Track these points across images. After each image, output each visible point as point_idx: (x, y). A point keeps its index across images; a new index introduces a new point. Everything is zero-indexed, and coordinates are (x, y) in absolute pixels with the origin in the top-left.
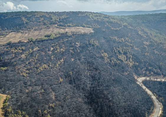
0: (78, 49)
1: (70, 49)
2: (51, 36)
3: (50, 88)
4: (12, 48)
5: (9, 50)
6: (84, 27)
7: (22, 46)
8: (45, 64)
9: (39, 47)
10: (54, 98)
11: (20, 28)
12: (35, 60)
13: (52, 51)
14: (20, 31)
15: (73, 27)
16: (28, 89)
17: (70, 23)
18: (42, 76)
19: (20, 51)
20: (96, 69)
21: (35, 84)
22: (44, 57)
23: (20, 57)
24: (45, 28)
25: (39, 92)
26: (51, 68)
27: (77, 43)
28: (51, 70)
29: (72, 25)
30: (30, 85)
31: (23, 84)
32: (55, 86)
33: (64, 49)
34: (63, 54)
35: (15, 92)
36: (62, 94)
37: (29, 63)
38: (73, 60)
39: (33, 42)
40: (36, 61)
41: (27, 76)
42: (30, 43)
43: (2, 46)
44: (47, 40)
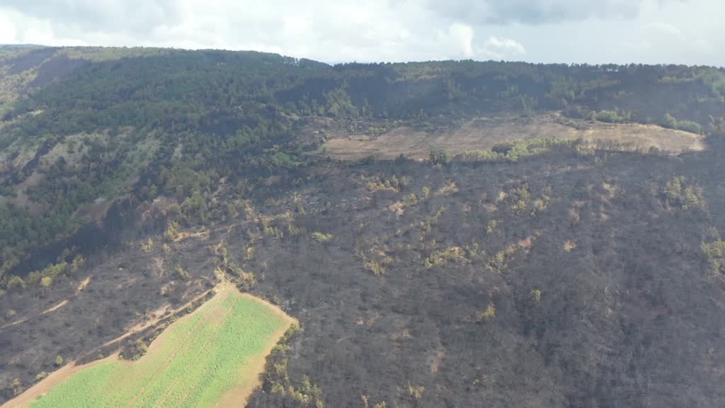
0: (602, 208)
1: (570, 206)
2: (514, 148)
3: (438, 330)
4: (373, 178)
5: (361, 180)
6: (667, 125)
7: (404, 173)
8: (458, 245)
9: (458, 185)
10: (434, 368)
11: (430, 115)
12: (426, 225)
13: (499, 202)
14: (427, 123)
15: (621, 122)
16: (366, 317)
17: (611, 109)
18: (429, 285)
19: (392, 188)
20: (654, 301)
21: (393, 307)
22: (465, 220)
23: (386, 209)
24: (514, 120)
25: (395, 336)
26: (473, 263)
27: (606, 186)
28: (472, 270)
29: (620, 114)
30: (377, 307)
31: (359, 296)
32: (457, 327)
33: (545, 202)
34: (535, 219)
35: (326, 316)
36: (471, 362)
37: (406, 234)
38: (568, 247)
39: (444, 164)
40: (429, 229)
41: (381, 273)
42: (434, 167)
43: (345, 166)
44: (492, 163)
